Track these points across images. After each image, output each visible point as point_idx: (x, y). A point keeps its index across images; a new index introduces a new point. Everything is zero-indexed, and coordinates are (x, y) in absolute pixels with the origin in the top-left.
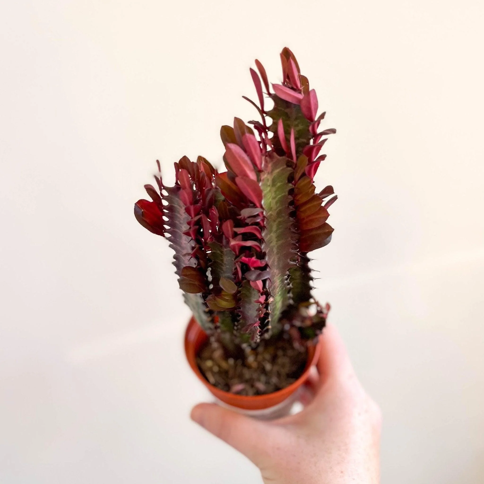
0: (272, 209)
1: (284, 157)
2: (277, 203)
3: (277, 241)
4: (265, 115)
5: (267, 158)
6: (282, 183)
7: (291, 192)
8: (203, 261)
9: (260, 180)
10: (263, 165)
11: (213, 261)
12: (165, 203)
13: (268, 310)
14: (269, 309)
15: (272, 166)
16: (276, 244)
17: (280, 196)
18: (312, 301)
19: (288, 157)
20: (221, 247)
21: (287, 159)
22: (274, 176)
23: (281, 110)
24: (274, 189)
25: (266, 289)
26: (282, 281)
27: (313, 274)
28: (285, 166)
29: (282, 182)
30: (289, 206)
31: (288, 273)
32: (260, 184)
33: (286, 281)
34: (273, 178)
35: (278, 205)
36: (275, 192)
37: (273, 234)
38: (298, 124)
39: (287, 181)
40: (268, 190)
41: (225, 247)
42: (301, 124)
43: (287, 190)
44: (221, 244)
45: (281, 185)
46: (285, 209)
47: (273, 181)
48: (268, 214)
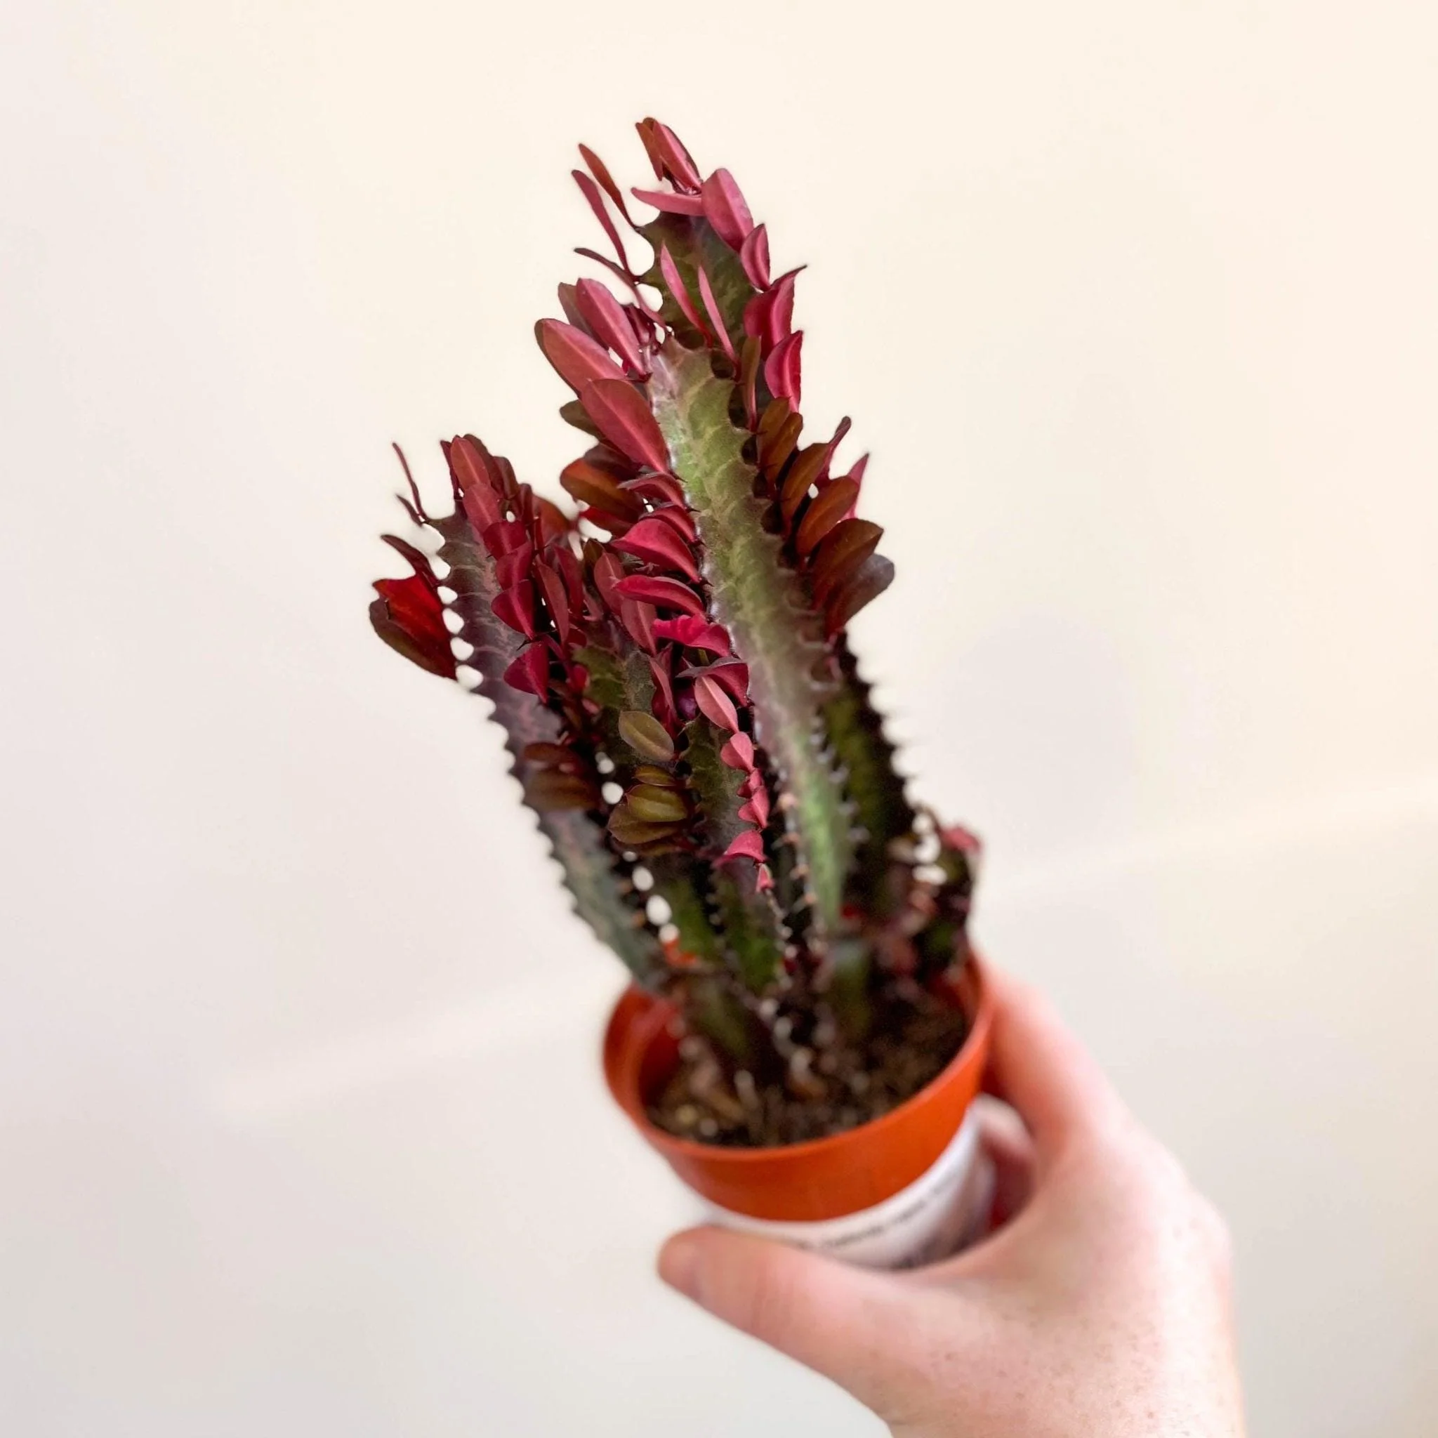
0: (713, 505)
1: (700, 350)
2: (720, 487)
4: (636, 283)
6: (719, 427)
7: (749, 452)
9: (652, 404)
17: (724, 467)
19: (711, 346)
21: (710, 350)
22: (692, 407)
24: (700, 446)
28: (712, 375)
29: (716, 424)
30: (758, 496)
32: (654, 412)
33: (823, 756)
34: (688, 410)
35: (726, 493)
36: (704, 454)
37: (736, 584)
38: (725, 285)
39: (729, 420)
40: (683, 442)
41: (623, 656)
42: (731, 283)
43: (737, 448)
44: (611, 651)
45: (716, 433)
46: (749, 507)
47: (694, 423)
48: (704, 513)
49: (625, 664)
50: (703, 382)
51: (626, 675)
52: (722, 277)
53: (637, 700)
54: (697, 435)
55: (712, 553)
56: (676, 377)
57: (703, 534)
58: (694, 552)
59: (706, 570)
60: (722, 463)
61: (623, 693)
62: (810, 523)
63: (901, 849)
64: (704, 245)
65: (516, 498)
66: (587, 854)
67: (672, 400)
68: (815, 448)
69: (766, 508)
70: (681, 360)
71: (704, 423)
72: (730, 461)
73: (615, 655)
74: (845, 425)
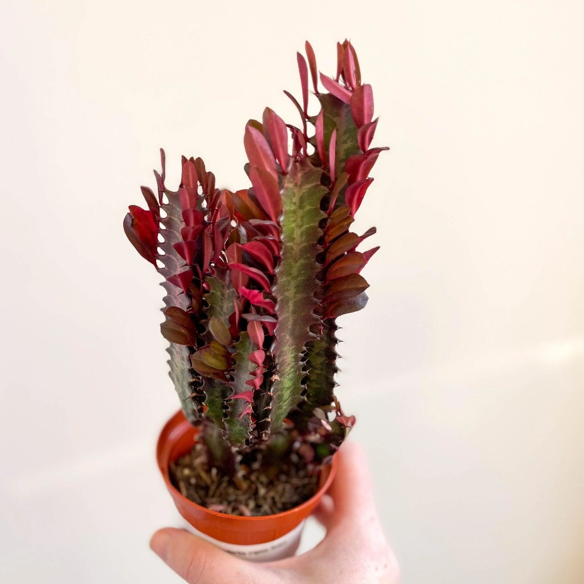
0: (295, 241)
1: (319, 169)
2: (302, 234)
3: (295, 293)
4: (307, 120)
5: (297, 164)
6: (313, 207)
7: (322, 223)
8: (197, 300)
9: (283, 187)
10: (290, 168)
11: (210, 305)
12: (163, 214)
13: (270, 392)
14: (272, 390)
15: (302, 177)
16: (295, 297)
17: (307, 226)
18: (333, 404)
19: (324, 169)
20: (223, 286)
21: (323, 171)
22: (303, 193)
23: (329, 117)
24: (300, 213)
25: (270, 352)
26: (296, 358)
27: (338, 363)
28: (319, 183)
29: (312, 205)
30: (318, 245)
31: (305, 348)
32: (282, 192)
33: (301, 363)
34: (301, 194)
35: (304, 238)
36: (301, 217)
37: (292, 279)
38: (347, 139)
39: (319, 206)
40: (292, 208)
41: (229, 288)
42: (351, 139)
43: (319, 219)
44: (224, 283)
45: (311, 209)
46: (312, 248)
47: (302, 200)
48: (288, 244)
49: (228, 291)
50: (314, 184)
51: (226, 296)
52: (348, 135)
53: (227, 308)
54: (301, 206)
55: (285, 263)
57: (283, 254)
58: (276, 261)
59: (277, 270)
60: (308, 224)
61: (222, 303)
62: (337, 266)
63: (319, 412)
64: (346, 116)
65: (212, 194)
66: (183, 359)
67: (295, 188)
68: (354, 235)
69: (319, 252)
70: (307, 169)
71: (306, 203)
72: (312, 224)
73: (225, 286)
74: (372, 231)
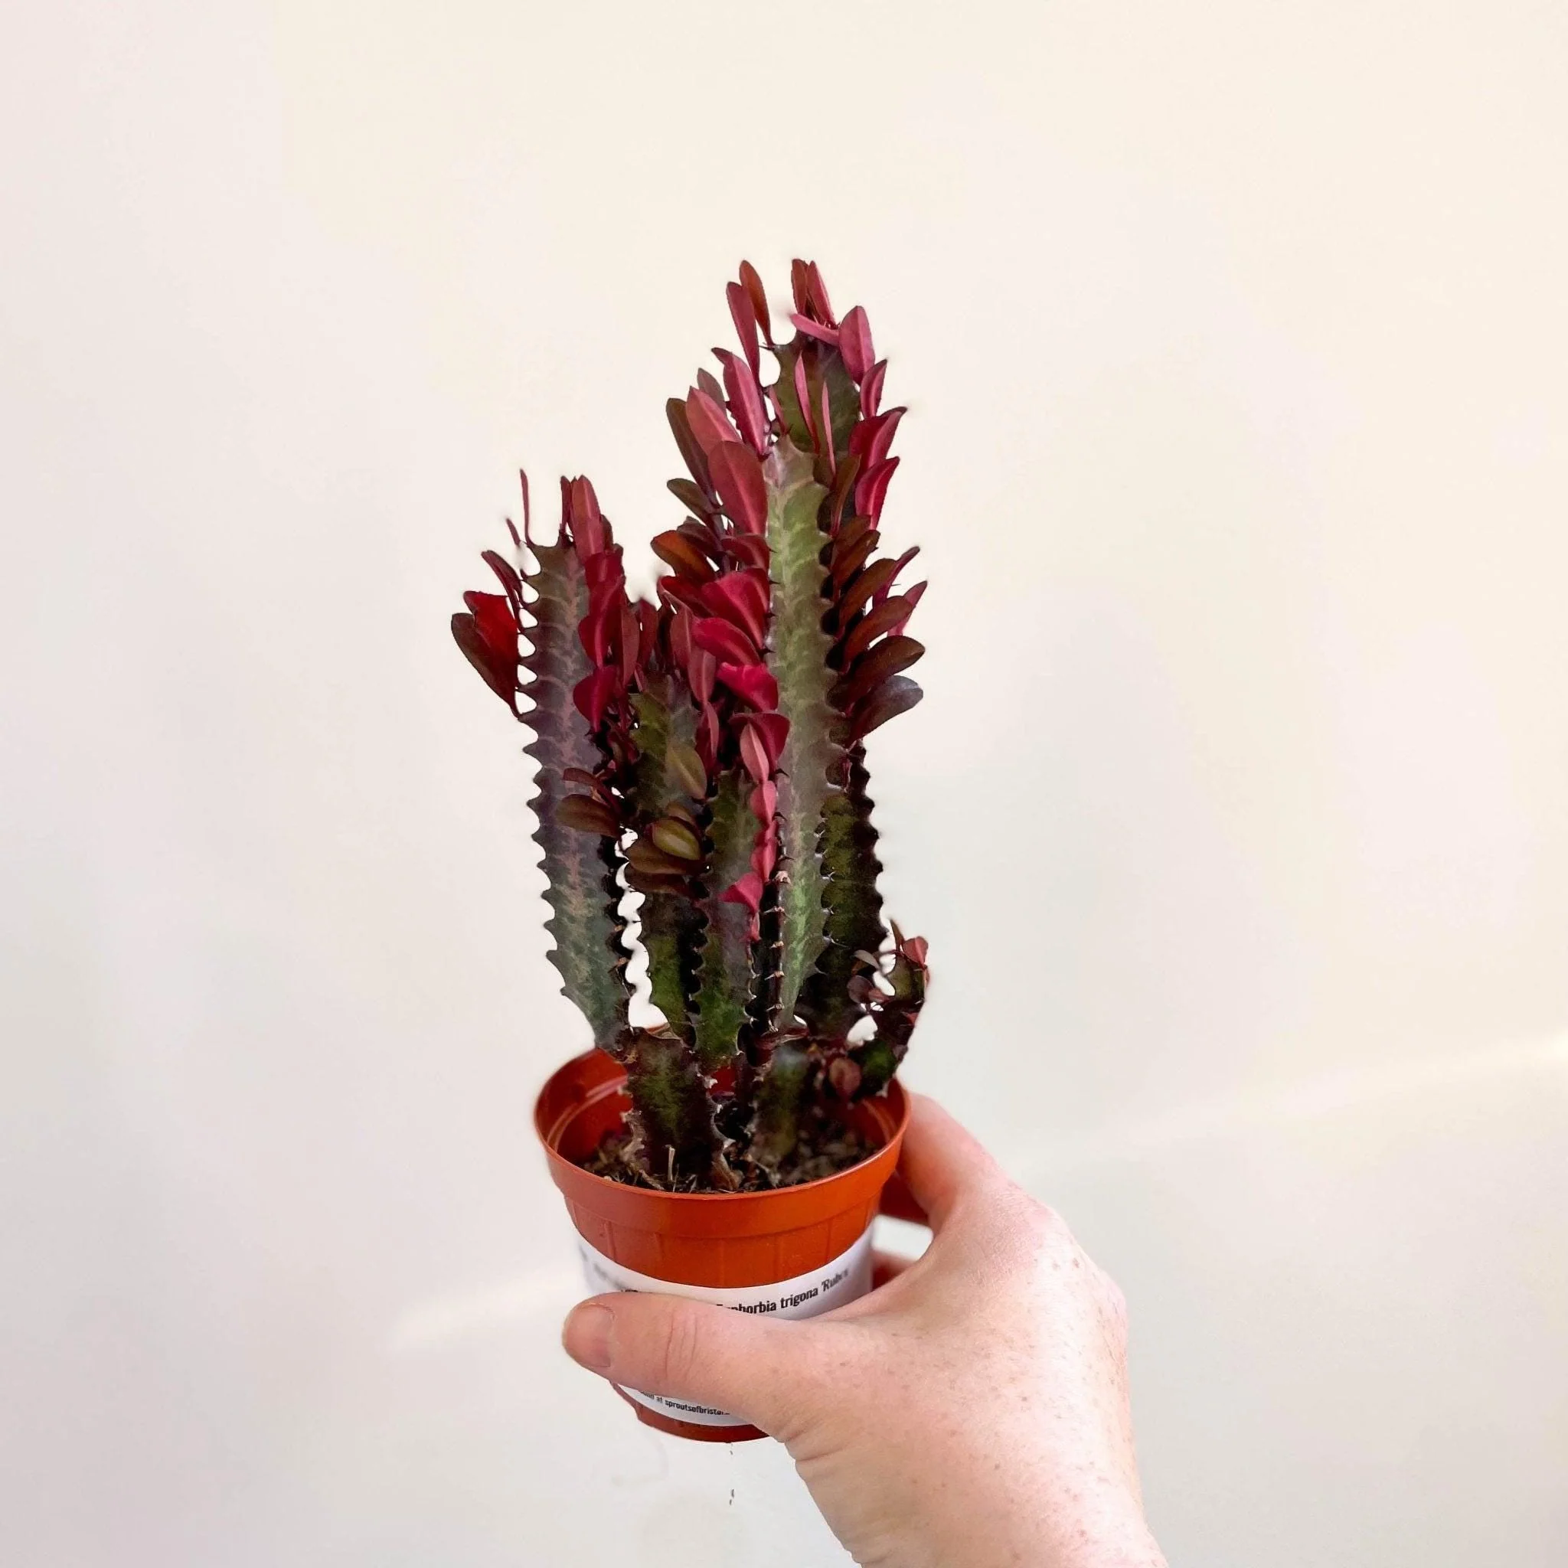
0: (786, 590)
1: (808, 454)
2: (795, 578)
7: (826, 555)
12: (529, 594)
17: (802, 562)
20: (663, 708)
21: (816, 456)
22: (789, 500)
24: (788, 536)
26: (809, 842)
27: (881, 851)
28: (811, 479)
29: (804, 522)
30: (823, 597)
31: (820, 820)
33: (816, 855)
34: (785, 502)
35: (797, 586)
39: (816, 522)
41: (673, 709)
43: (817, 547)
44: (663, 702)
45: (802, 530)
46: (814, 602)
47: (786, 513)
49: (673, 717)
50: (803, 482)
51: (671, 728)
54: (786, 526)
55: (776, 629)
56: (783, 470)
59: (769, 640)
60: (802, 558)
62: (861, 631)
63: (866, 955)
67: (776, 487)
68: (885, 563)
69: (827, 608)
70: (790, 457)
71: (795, 517)
72: (809, 558)
73: (666, 708)
74: (913, 552)
